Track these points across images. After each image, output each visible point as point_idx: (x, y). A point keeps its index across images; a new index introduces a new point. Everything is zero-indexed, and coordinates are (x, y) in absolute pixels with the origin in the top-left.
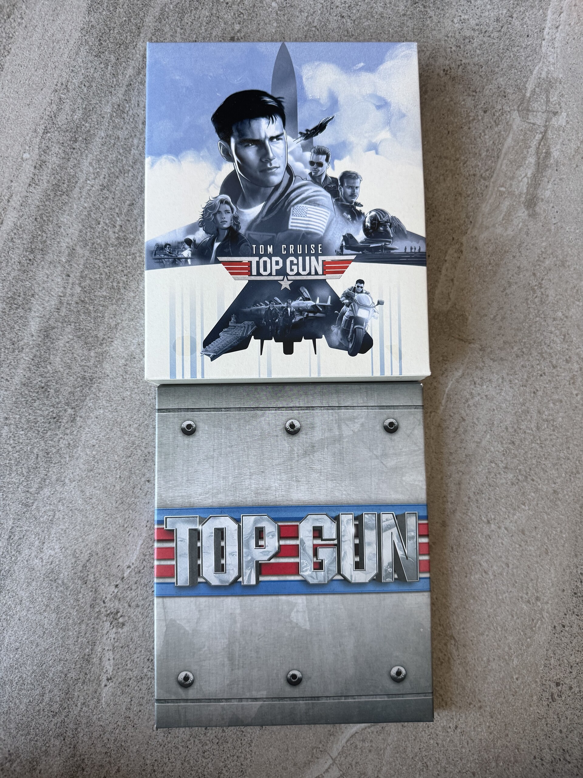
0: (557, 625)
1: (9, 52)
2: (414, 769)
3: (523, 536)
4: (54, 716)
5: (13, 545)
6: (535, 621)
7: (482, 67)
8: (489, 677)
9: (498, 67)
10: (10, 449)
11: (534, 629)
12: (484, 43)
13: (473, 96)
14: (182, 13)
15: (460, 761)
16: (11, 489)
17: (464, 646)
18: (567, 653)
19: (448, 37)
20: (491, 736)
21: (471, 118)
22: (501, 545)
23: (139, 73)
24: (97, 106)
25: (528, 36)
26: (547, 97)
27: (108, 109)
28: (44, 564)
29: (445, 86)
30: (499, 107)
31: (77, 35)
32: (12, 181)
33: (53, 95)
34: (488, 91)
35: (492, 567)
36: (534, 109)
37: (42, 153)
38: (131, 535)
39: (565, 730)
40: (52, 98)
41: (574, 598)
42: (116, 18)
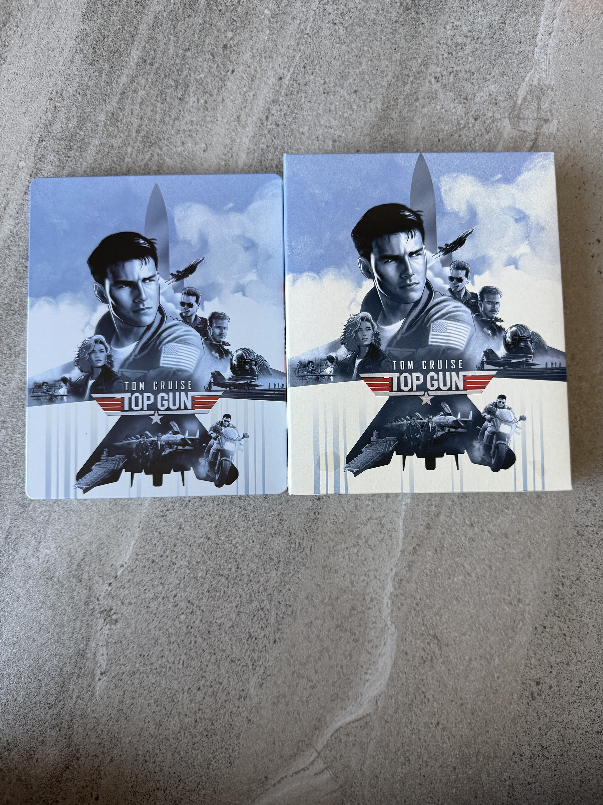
0: (538, 626)
1: (5, 60)
2: (396, 763)
3: (506, 539)
4: (50, 708)
5: (10, 544)
6: (516, 622)
7: (473, 75)
8: (470, 676)
9: (490, 74)
10: (7, 451)
11: (515, 629)
12: (476, 50)
13: (464, 103)
14: (176, 20)
15: (441, 755)
16: (9, 490)
17: (447, 645)
18: (547, 653)
19: (440, 44)
20: (472, 733)
21: (462, 126)
22: (484, 547)
23: (132, 82)
24: (91, 114)
25: (520, 43)
26: (539, 104)
27: (102, 117)
28: (40, 562)
29: (436, 94)
30: (490, 114)
31: (72, 43)
32: (8, 189)
33: (48, 103)
34: (479, 98)
35: (475, 569)
36: (525, 117)
37: (38, 161)
38: (125, 536)
39: (545, 727)
40: (48, 107)
41: (555, 600)
42: (110, 26)
